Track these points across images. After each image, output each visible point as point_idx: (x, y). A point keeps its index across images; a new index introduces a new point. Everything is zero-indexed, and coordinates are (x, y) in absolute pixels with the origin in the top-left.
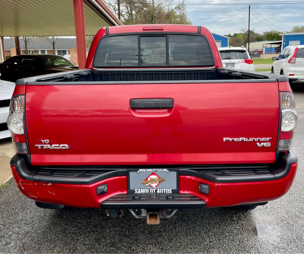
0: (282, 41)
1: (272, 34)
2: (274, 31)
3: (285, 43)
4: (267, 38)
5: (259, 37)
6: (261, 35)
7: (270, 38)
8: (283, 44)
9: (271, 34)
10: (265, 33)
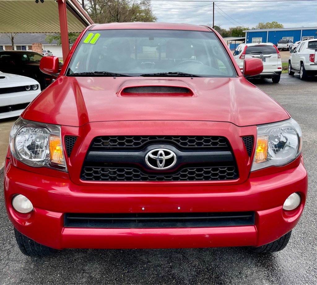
0: (246, 38)
1: (238, 30)
2: (240, 27)
3: (248, 40)
4: (233, 34)
5: (225, 33)
6: (227, 30)
7: (235, 34)
8: (247, 40)
9: (236, 30)
10: (231, 29)
